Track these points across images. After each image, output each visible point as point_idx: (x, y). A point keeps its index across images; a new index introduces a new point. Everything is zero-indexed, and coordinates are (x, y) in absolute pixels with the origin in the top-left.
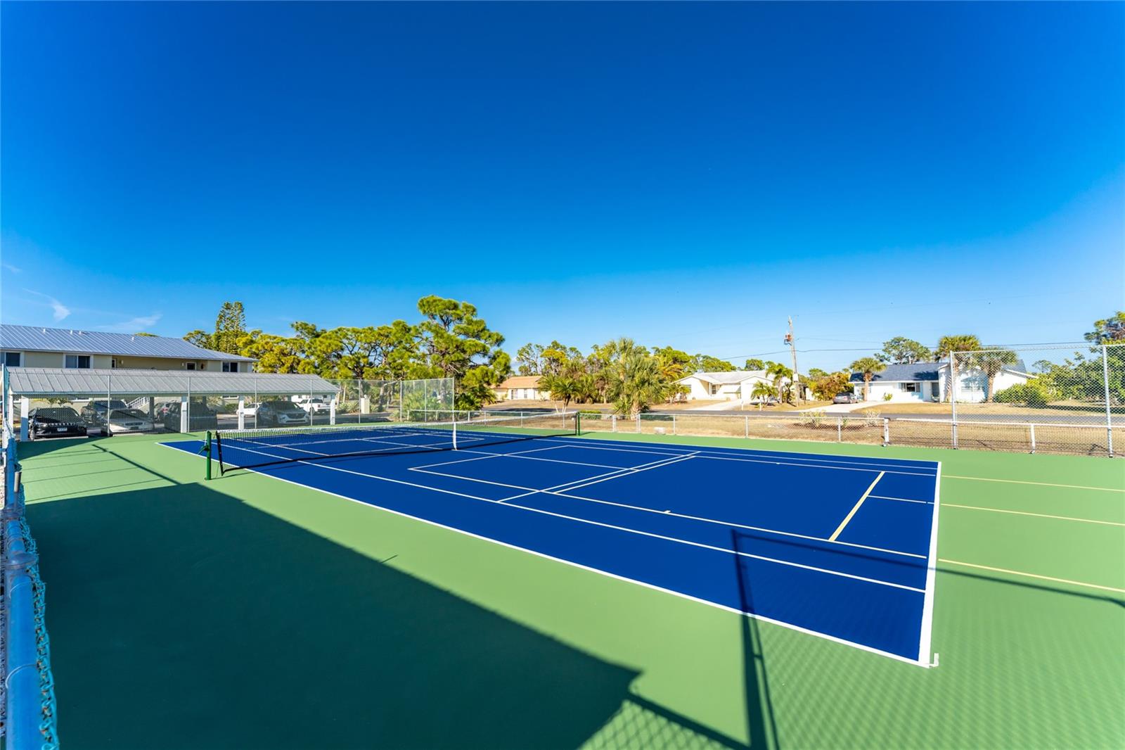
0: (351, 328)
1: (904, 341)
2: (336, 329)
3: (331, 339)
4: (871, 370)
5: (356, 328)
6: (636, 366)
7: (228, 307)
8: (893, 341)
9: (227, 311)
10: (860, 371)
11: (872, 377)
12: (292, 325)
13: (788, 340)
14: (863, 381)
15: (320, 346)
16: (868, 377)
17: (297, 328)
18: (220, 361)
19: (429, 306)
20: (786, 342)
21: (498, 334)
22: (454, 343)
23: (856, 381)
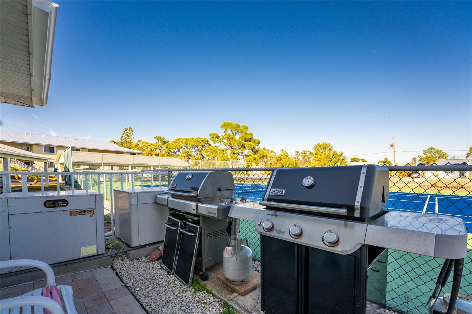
0: (184, 138)
1: (434, 149)
2: (178, 138)
3: (176, 143)
4: (429, 162)
5: (187, 138)
6: (333, 156)
7: (126, 130)
8: (428, 149)
9: (126, 132)
12: (155, 138)
13: (392, 146)
15: (172, 146)
17: (157, 139)
18: (129, 152)
19: (228, 125)
20: (391, 147)
21: (258, 140)
22: (241, 143)
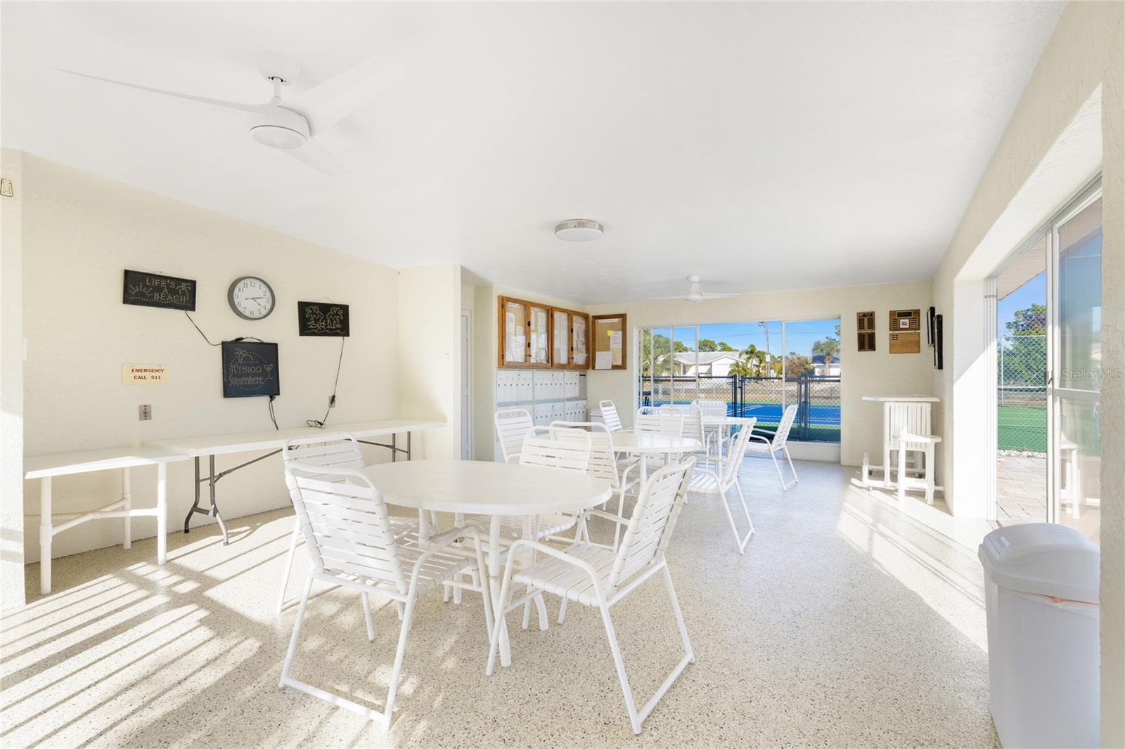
4: (831, 353)
10: (822, 354)
11: (832, 359)
14: (825, 363)
16: (829, 359)
23: (817, 363)
